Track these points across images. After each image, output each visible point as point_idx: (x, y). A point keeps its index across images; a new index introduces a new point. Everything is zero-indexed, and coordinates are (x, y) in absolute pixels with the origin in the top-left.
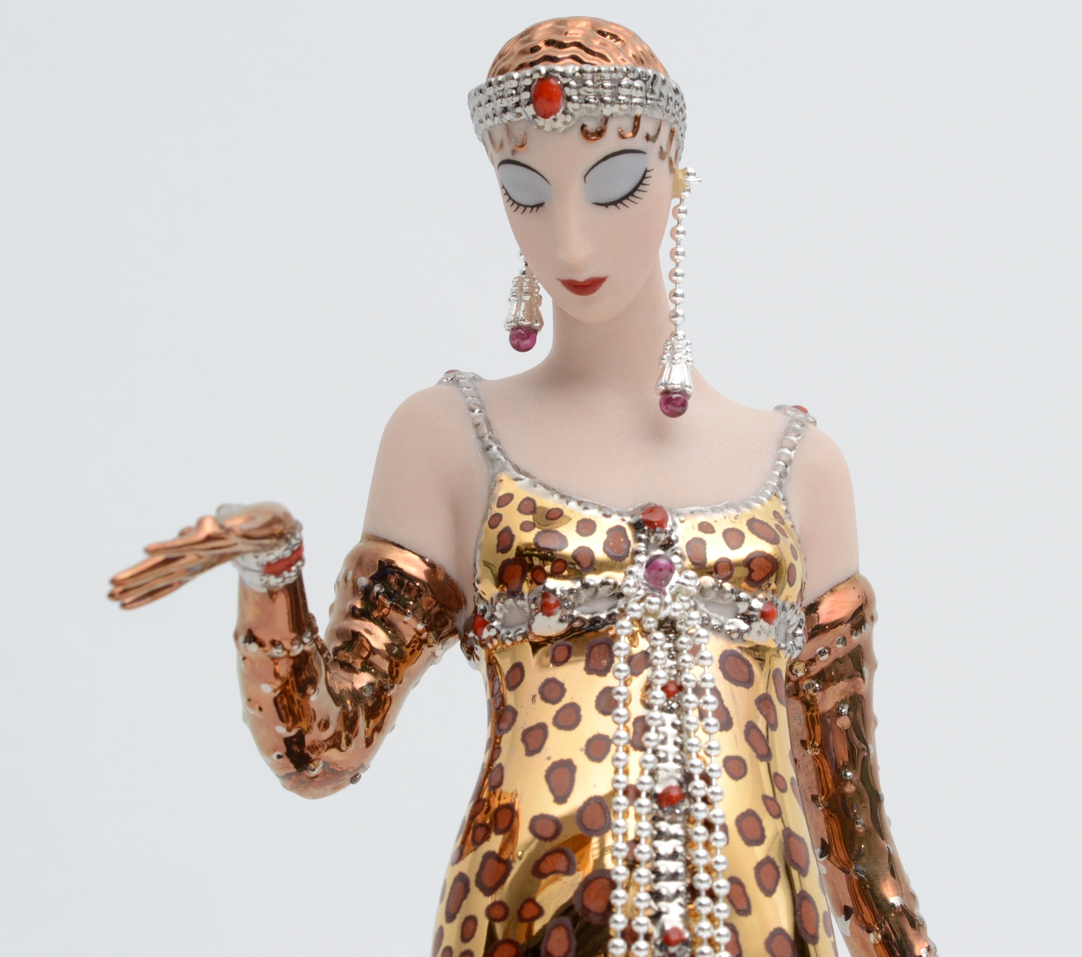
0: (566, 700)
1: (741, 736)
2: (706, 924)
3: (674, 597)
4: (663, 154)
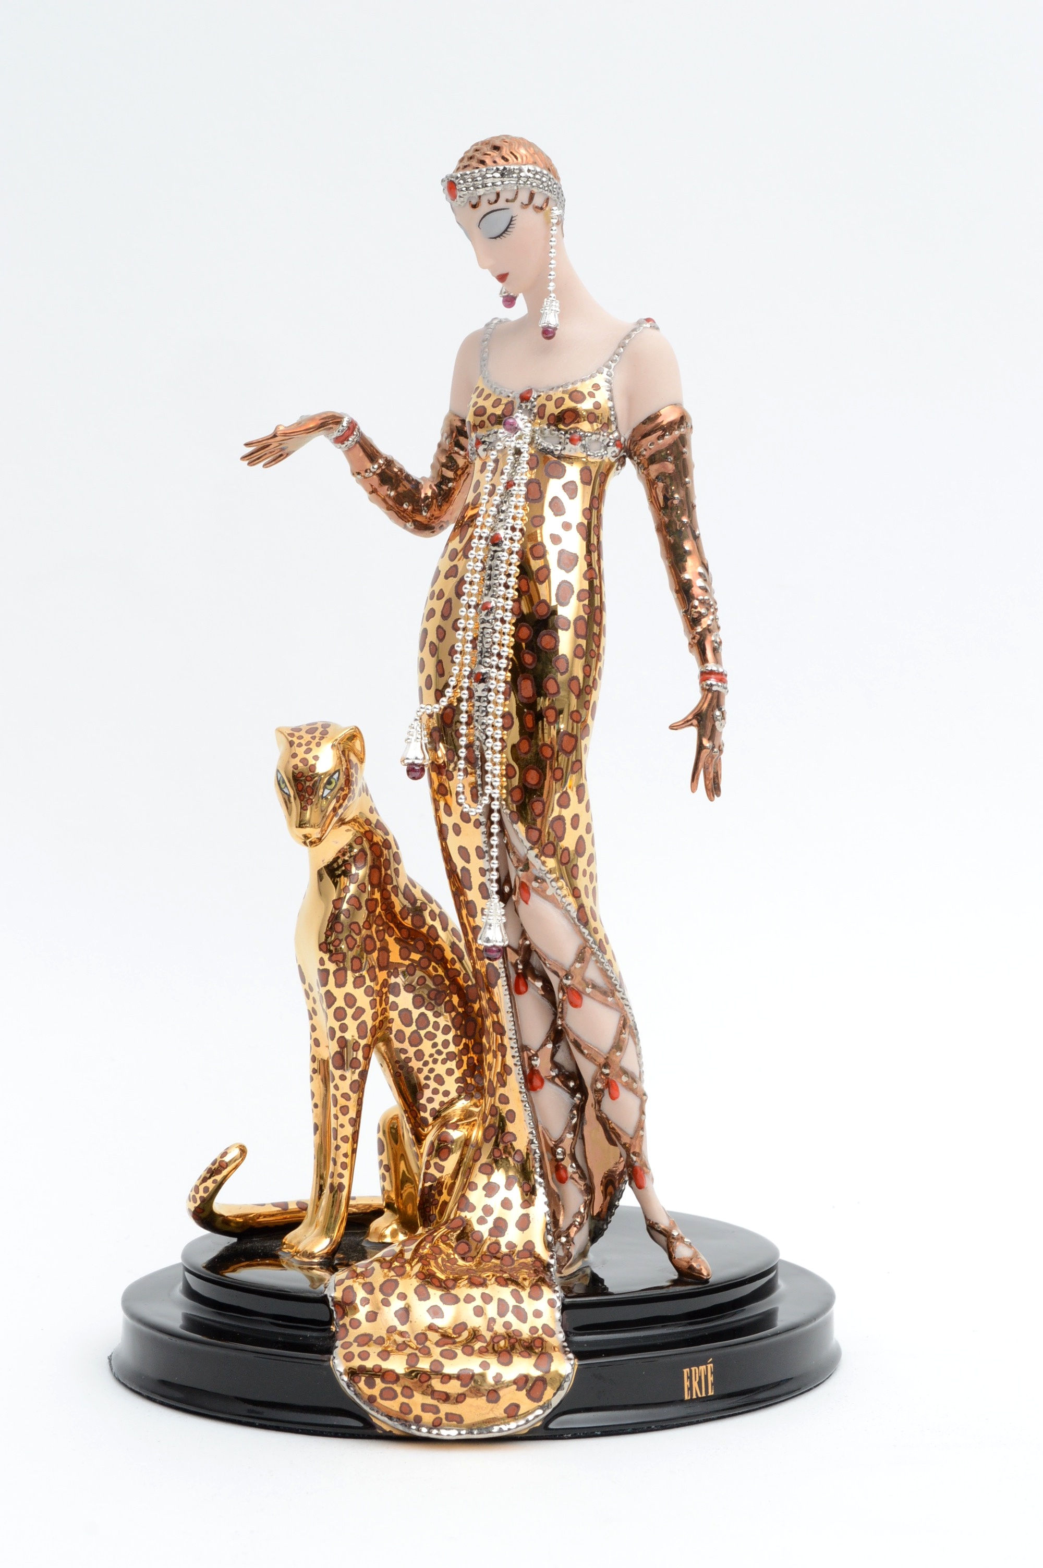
1: (547, 504)
3: (520, 438)
4: (524, 206)
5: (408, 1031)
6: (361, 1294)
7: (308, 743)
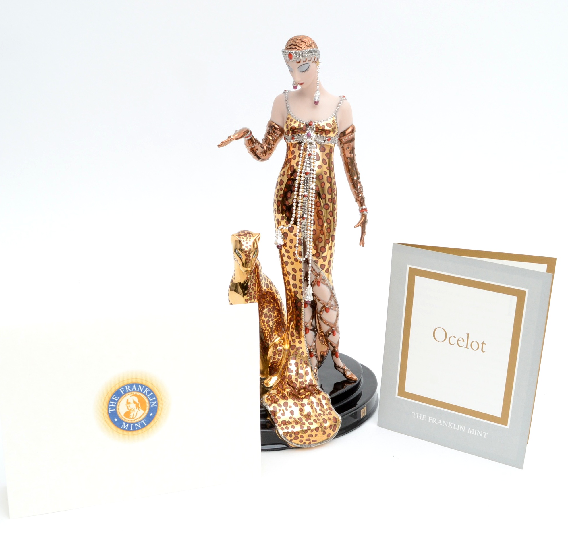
0: (294, 155)
1: (322, 161)
2: (311, 194)
3: (311, 139)
4: (313, 62)
5: (266, 320)
6: (278, 408)
7: (246, 240)
